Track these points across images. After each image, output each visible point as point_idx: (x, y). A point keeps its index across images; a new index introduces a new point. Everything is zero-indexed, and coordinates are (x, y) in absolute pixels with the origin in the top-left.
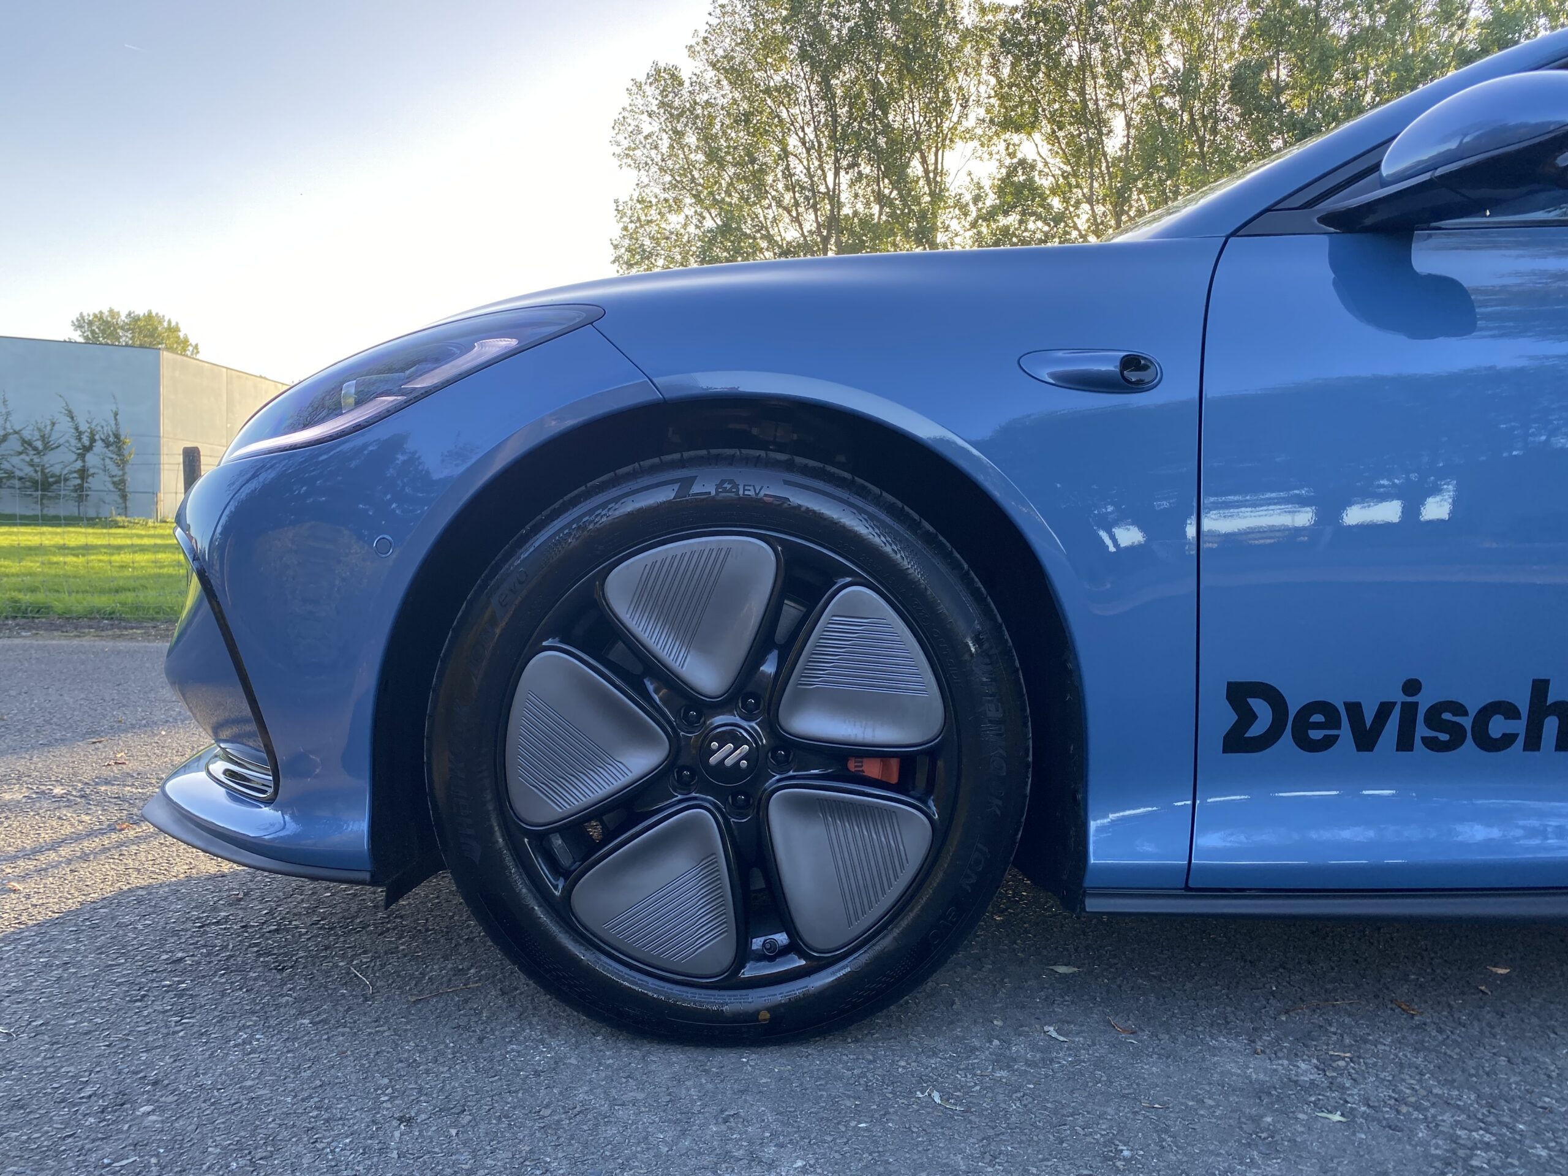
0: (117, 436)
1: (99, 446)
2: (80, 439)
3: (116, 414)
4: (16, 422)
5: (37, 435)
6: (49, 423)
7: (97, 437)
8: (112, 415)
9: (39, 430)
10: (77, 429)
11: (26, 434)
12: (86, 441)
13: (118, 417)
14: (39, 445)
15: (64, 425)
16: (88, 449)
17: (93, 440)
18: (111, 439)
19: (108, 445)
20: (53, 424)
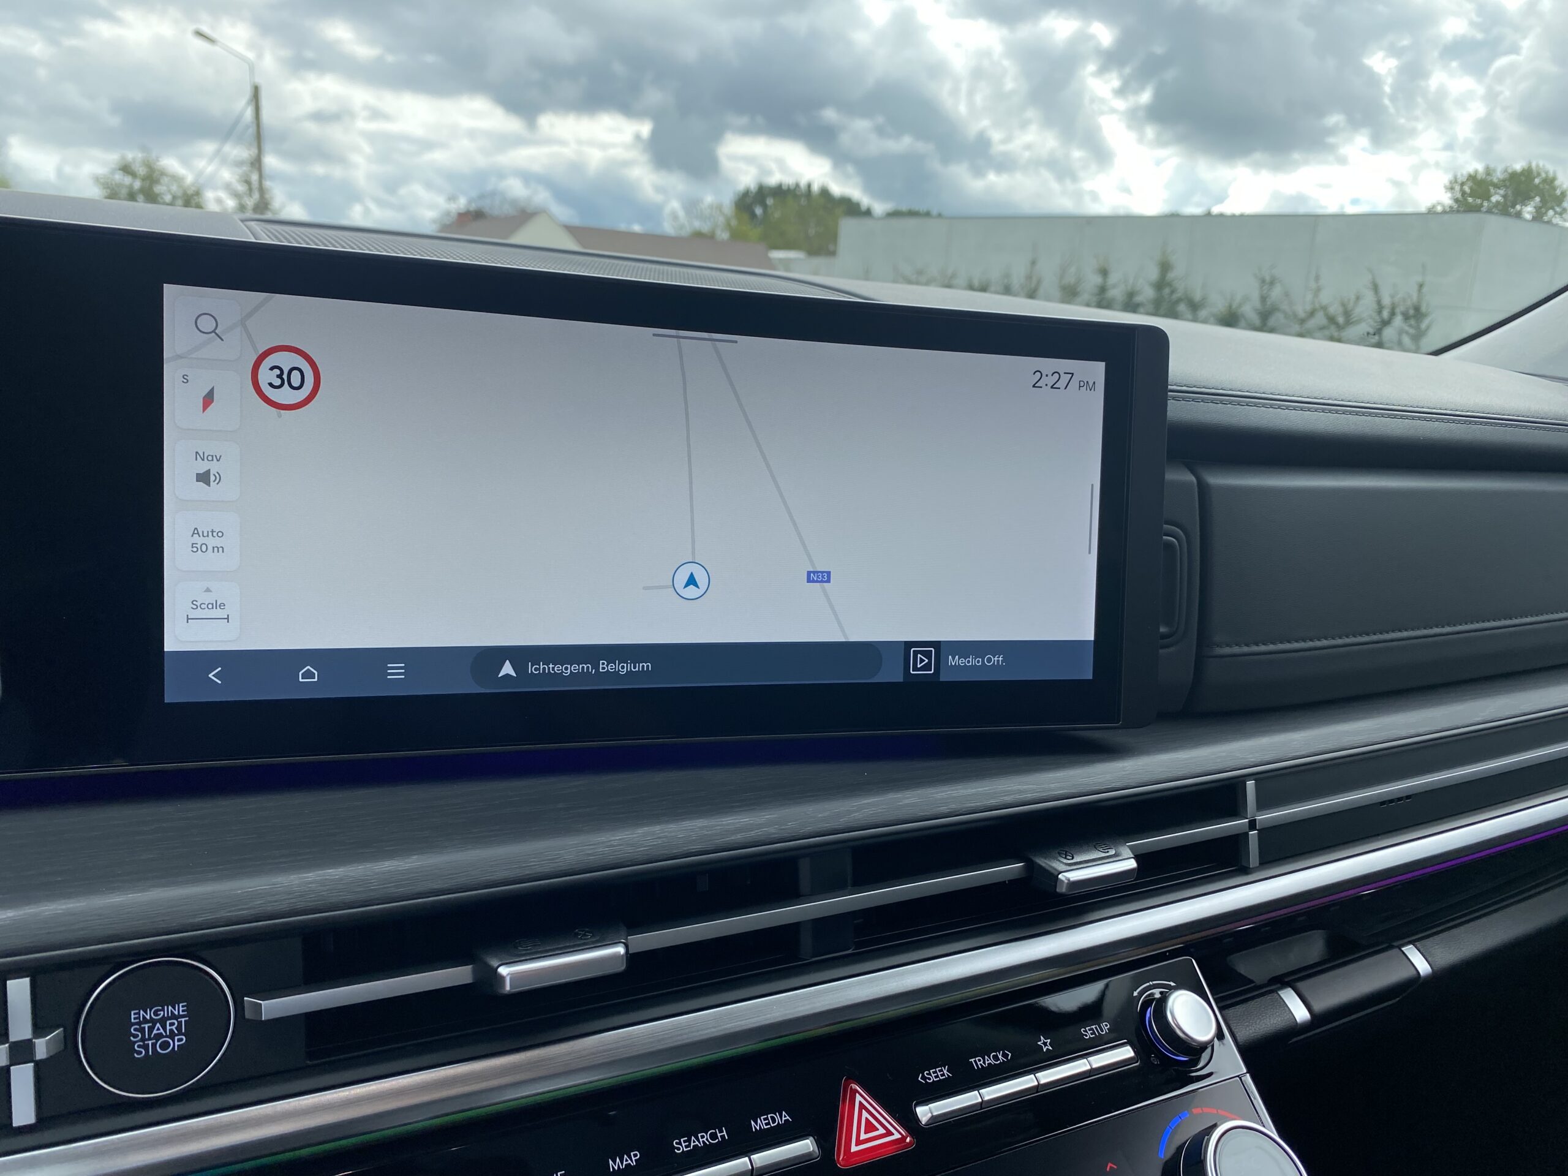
0: (1417, 309)
1: (1398, 320)
2: (1380, 312)
3: (1421, 286)
4: (1325, 298)
5: (1340, 310)
6: (1353, 297)
7: (1398, 311)
8: (1416, 288)
9: (1343, 305)
10: (1379, 303)
11: (1332, 310)
12: (1386, 314)
13: (1425, 290)
14: (1341, 320)
15: (1369, 299)
16: (1386, 323)
17: (1393, 314)
18: (1412, 312)
19: (1406, 317)
20: (1358, 298)
